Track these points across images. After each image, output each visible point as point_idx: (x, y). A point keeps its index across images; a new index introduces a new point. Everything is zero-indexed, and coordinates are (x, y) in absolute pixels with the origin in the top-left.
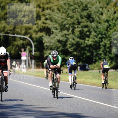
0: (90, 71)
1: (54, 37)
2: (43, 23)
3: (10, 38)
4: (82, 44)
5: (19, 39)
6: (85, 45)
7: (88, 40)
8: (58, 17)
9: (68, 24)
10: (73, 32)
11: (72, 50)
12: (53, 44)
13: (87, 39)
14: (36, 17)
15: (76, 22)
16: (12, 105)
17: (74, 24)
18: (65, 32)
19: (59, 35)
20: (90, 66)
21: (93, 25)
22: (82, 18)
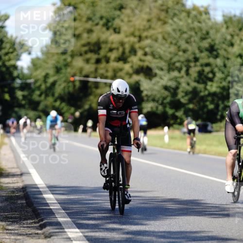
0: (214, 134)
1: (158, 82)
2: (141, 60)
3: (90, 84)
4: (201, 92)
5: (104, 85)
6: (206, 93)
7: (211, 85)
8: (164, 51)
9: (179, 61)
10: (187, 73)
11: (186, 100)
12: (157, 93)
13: (209, 83)
14: (130, 52)
15: (191, 58)
16: (94, 188)
17: (188, 61)
18: (175, 74)
19: (166, 78)
20: (214, 125)
21: (219, 62)
22: (201, 52)
